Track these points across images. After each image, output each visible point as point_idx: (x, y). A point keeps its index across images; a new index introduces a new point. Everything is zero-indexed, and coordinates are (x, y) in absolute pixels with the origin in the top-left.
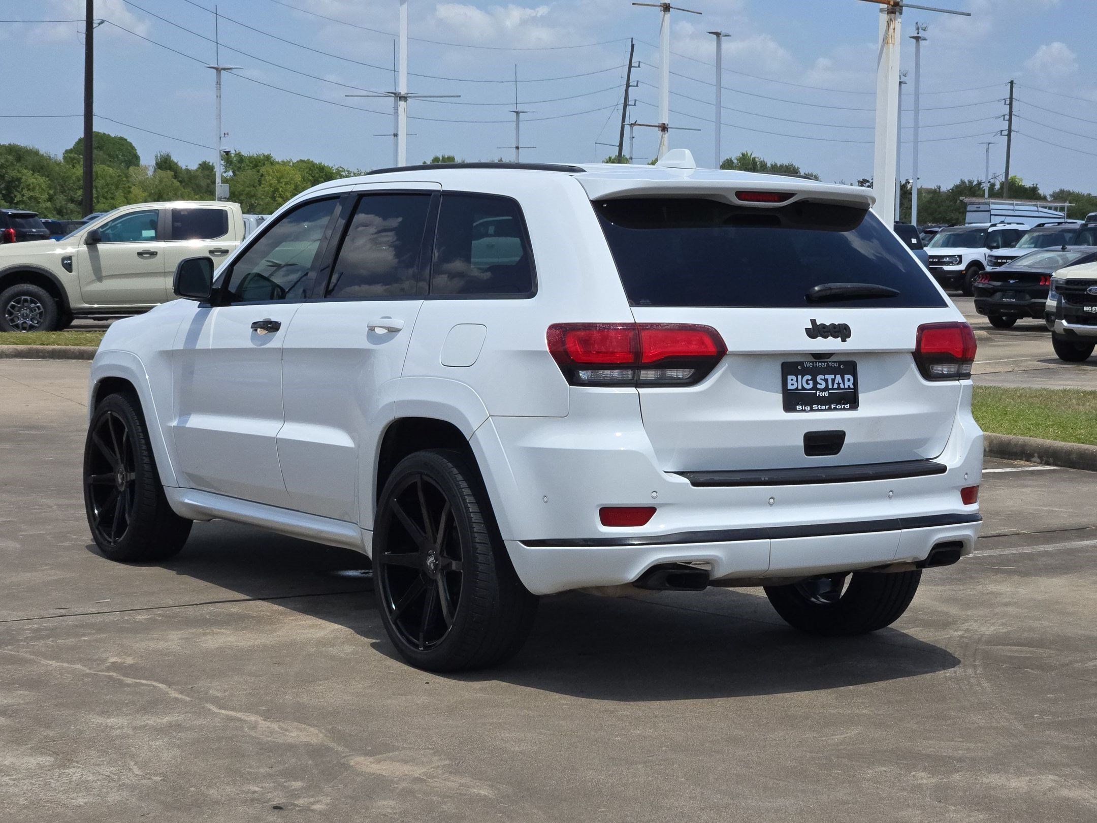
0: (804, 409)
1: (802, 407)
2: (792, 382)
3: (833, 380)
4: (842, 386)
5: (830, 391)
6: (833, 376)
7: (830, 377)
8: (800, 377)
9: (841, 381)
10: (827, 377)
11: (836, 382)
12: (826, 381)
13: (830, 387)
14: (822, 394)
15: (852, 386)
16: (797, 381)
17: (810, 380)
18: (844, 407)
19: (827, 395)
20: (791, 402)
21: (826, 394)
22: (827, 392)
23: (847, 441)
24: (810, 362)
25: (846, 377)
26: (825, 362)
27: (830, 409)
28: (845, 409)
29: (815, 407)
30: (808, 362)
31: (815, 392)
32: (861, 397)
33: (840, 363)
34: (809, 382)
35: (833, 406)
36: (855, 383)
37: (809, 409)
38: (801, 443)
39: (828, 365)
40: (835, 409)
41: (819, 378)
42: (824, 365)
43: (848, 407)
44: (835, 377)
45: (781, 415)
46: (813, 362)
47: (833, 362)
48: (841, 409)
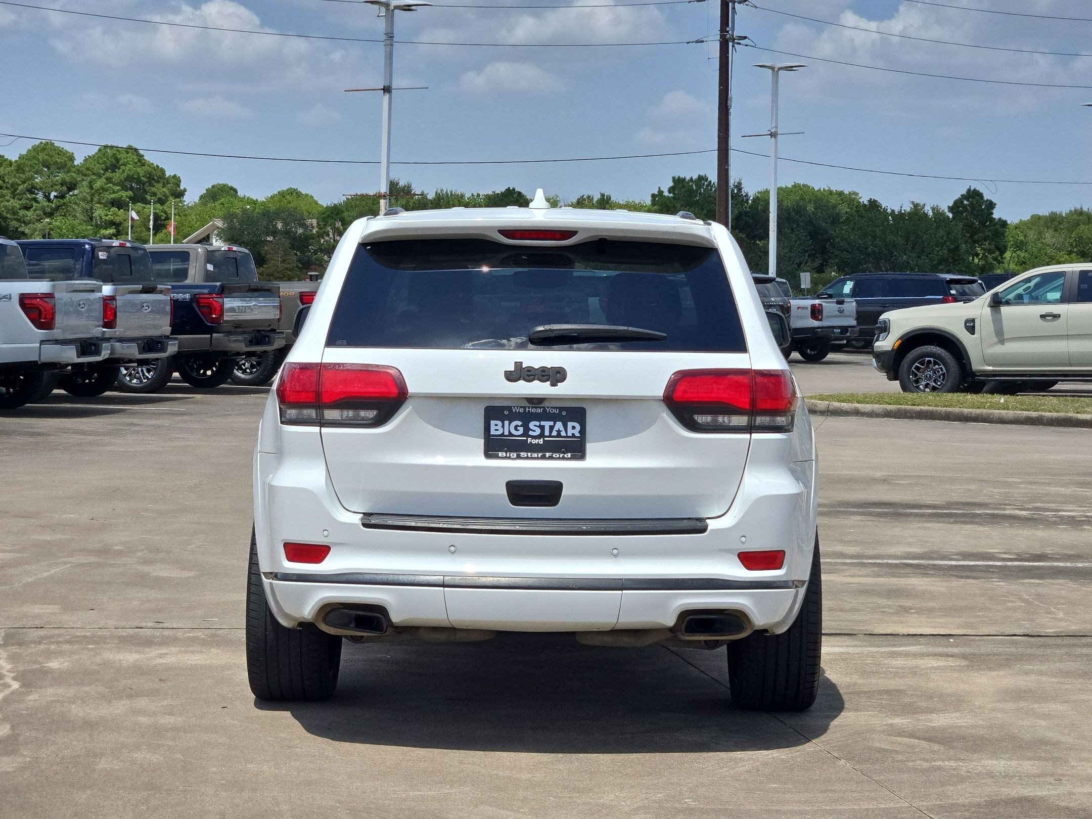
0: (508, 456)
1: (506, 454)
2: (497, 428)
3: (551, 428)
4: (563, 434)
5: (546, 439)
6: (552, 423)
7: (547, 424)
8: (507, 423)
9: (562, 428)
10: (543, 423)
11: (556, 428)
12: (542, 428)
13: (547, 433)
14: (535, 441)
15: (578, 435)
16: (503, 426)
17: (521, 426)
18: (563, 456)
19: (542, 443)
20: (493, 447)
21: (541, 441)
22: (542, 440)
23: (564, 492)
24: (521, 407)
25: (570, 424)
26: (540, 408)
27: (543, 457)
28: (564, 458)
29: (523, 454)
30: (517, 407)
31: (525, 438)
32: (589, 446)
33: (561, 409)
34: (518, 428)
35: (548, 455)
36: (583, 431)
37: (515, 456)
38: (504, 491)
39: (545, 411)
40: (551, 458)
41: (532, 425)
42: (539, 411)
43: (569, 456)
44: (555, 424)
45: (481, 461)
46: (524, 408)
47: (551, 408)
48: (559, 458)
